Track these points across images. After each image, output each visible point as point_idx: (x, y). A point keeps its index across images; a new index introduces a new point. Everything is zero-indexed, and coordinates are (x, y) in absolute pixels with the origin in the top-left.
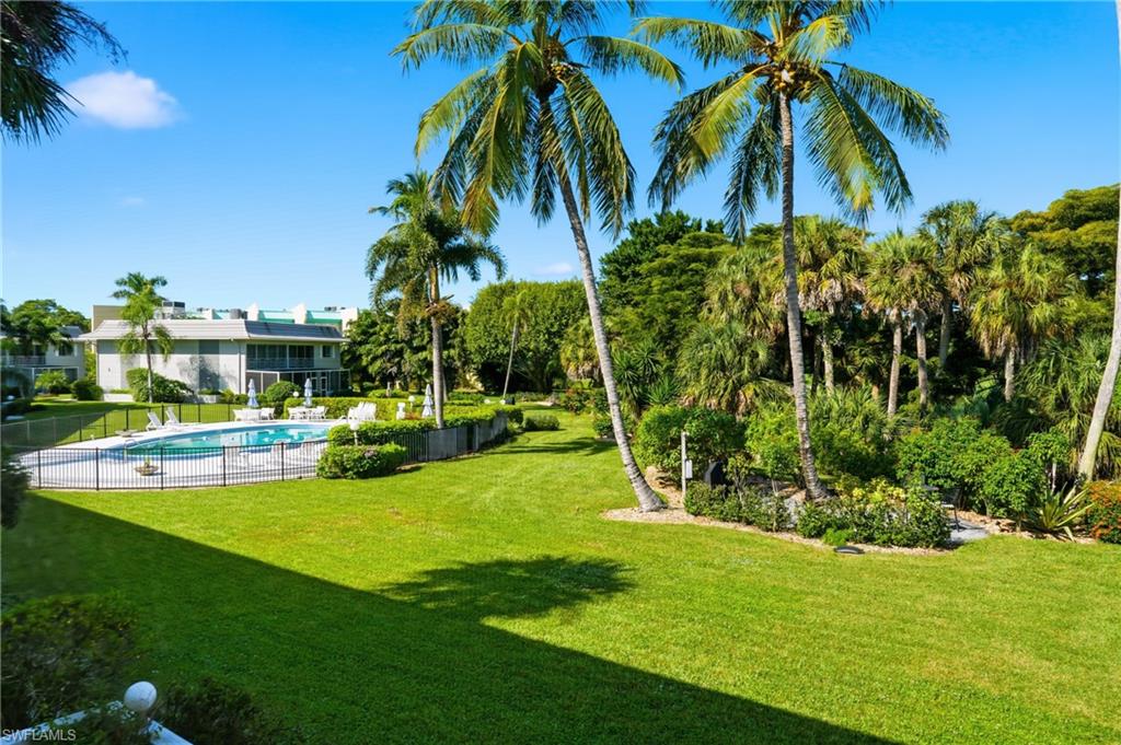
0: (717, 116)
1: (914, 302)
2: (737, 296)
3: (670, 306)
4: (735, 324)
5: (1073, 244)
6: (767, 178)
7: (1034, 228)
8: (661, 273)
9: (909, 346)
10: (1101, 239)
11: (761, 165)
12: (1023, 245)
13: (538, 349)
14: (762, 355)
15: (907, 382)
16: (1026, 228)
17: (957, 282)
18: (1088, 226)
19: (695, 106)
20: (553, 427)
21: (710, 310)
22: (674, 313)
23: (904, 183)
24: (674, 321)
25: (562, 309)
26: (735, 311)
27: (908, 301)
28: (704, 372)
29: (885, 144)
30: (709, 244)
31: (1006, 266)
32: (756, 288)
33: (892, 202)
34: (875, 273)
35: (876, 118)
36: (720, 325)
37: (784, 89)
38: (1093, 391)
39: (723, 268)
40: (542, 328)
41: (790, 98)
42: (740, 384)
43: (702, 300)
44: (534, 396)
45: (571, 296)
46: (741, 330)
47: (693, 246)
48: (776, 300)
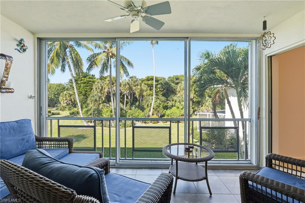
0: (99, 59)
1: (128, 91)
2: (99, 88)
3: (85, 90)
4: (98, 94)
5: (148, 83)
6: (106, 69)
7: (144, 81)
8: (83, 83)
9: (127, 97)
10: (151, 83)
11: (105, 67)
12: (142, 83)
13: (51, 98)
14: (104, 99)
15: (127, 103)
16: (143, 81)
17: (134, 88)
18: (150, 81)
19: (94, 56)
20: (59, 114)
21: (94, 91)
22: (86, 91)
23: (128, 73)
24: (86, 93)
25: (57, 89)
26: (99, 91)
27: (127, 91)
28: (93, 102)
29: (125, 67)
30: (92, 78)
31: (140, 86)
32: (102, 87)
33: (127, 76)
34: (122, 86)
35: (124, 63)
36: (96, 94)
37: (110, 56)
38: (151, 104)
39: (96, 83)
40: (53, 93)
41: (111, 58)
42: (100, 104)
43: (92, 89)
44: (51, 108)
45: (60, 86)
46: (99, 94)
47: (89, 79)
48: (106, 89)
